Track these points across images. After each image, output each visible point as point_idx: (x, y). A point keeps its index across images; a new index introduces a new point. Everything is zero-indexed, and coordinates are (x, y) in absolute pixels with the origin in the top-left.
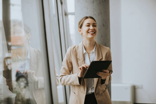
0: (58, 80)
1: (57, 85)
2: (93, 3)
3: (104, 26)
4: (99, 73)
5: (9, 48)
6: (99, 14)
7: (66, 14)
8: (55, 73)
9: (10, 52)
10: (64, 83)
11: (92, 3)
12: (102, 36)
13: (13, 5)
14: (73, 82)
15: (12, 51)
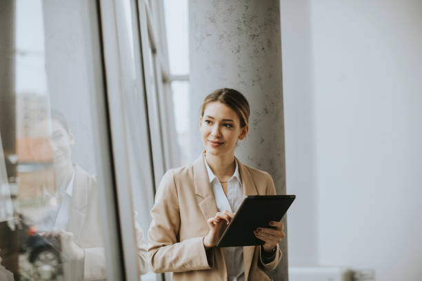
0: (142, 259)
1: (140, 273)
2: (238, 51)
3: (267, 112)
4: (260, 230)
5: (11, 171)
6: (254, 81)
7: (166, 80)
8: (135, 241)
9: (14, 182)
10: (163, 266)
11: (235, 51)
12: (263, 141)
13: (23, 54)
14: (191, 262)
15: (18, 179)
